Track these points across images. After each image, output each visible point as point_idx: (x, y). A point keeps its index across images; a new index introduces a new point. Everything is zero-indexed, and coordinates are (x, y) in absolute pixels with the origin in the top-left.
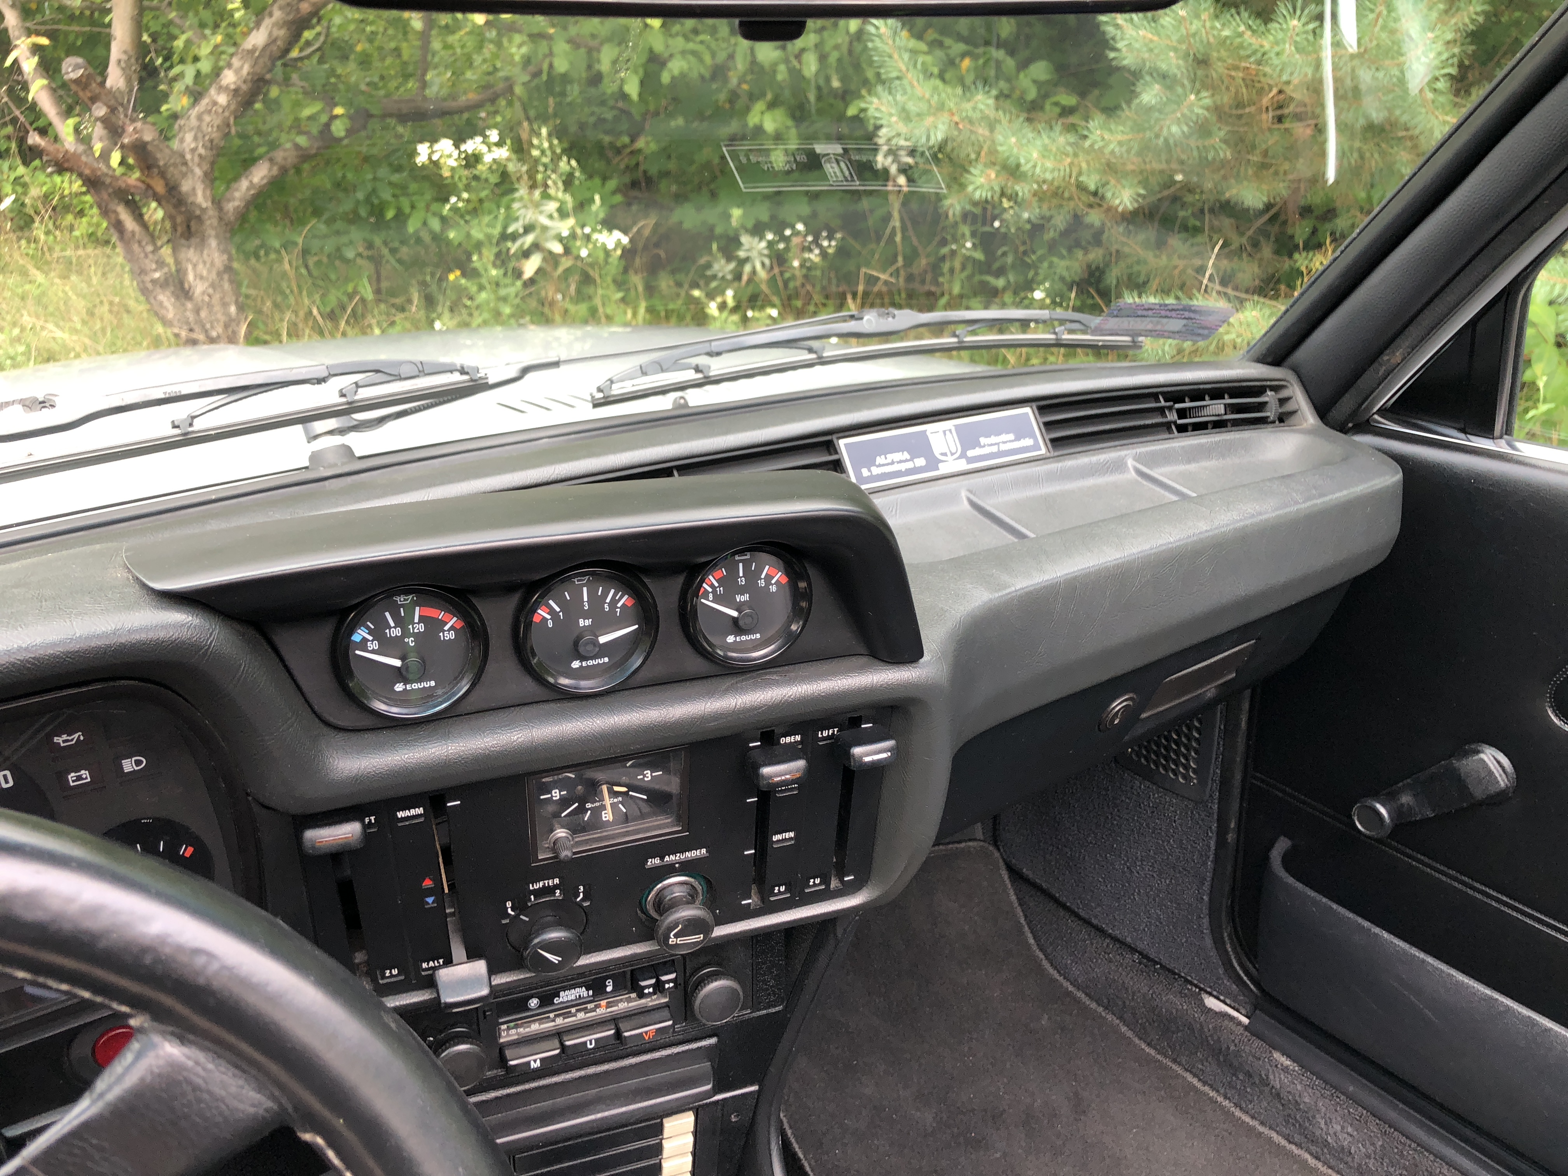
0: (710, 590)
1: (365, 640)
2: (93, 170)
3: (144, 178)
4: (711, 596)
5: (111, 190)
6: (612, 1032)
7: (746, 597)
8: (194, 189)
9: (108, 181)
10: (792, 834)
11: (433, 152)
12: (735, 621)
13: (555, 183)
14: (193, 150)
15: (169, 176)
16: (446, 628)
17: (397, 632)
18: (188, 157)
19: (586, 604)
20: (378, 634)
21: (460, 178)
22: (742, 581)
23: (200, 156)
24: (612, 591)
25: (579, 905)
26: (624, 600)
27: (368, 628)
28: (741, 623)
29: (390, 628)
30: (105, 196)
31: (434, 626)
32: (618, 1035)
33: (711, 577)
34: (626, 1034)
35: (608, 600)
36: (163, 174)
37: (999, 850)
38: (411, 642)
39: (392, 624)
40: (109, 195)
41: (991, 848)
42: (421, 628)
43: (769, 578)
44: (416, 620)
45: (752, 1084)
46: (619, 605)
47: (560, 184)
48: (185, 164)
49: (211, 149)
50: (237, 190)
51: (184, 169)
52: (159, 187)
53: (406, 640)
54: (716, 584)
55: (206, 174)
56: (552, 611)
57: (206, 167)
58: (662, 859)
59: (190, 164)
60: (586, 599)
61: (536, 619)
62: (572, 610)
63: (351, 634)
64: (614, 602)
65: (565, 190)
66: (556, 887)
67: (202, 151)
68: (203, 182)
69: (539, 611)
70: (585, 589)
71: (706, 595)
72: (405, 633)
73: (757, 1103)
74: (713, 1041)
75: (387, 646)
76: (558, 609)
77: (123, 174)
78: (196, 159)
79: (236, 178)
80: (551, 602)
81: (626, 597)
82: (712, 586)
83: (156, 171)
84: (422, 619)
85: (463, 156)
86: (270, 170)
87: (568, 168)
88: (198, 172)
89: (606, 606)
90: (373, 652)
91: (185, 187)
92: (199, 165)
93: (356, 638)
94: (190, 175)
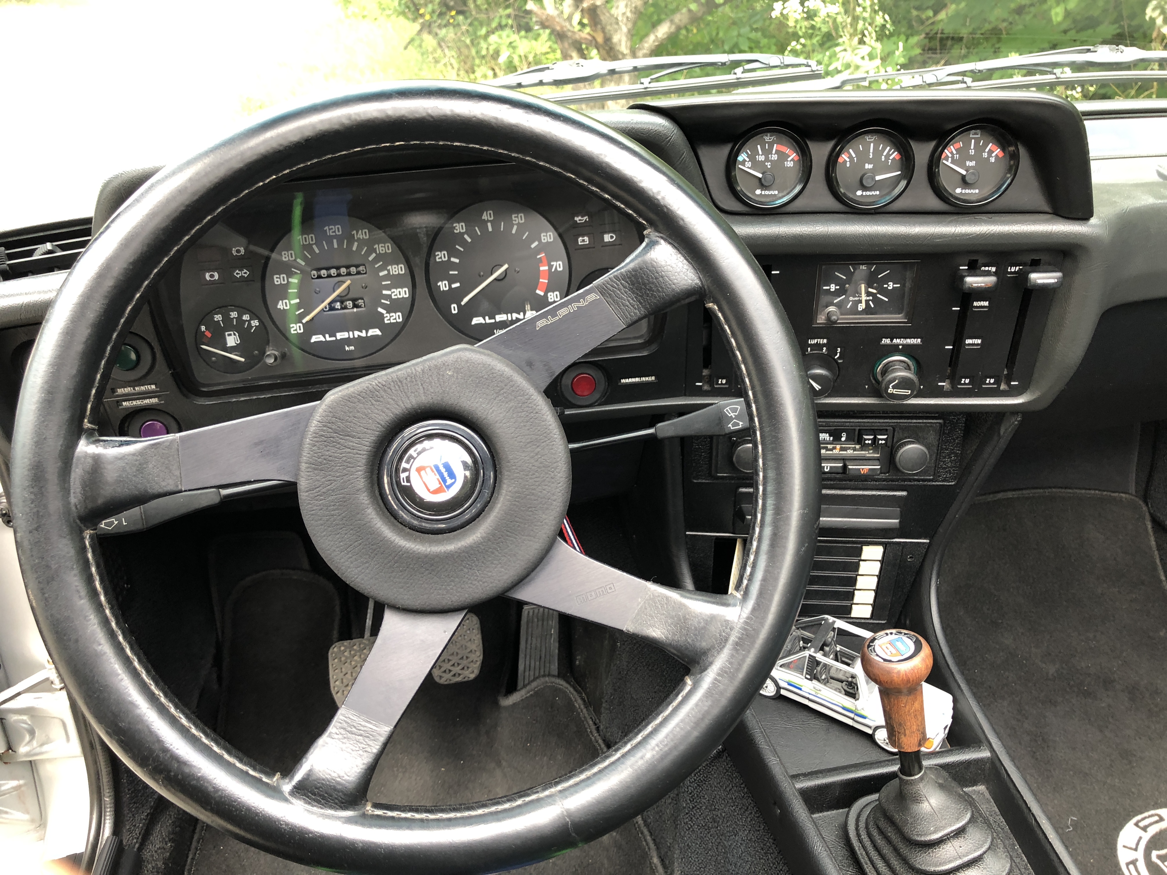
0: (950, 155)
1: (744, 161)
2: (562, 27)
3: (592, 33)
4: (950, 159)
5: (570, 41)
6: (841, 465)
7: (972, 164)
8: (620, 41)
9: (570, 34)
10: (979, 341)
11: (784, 8)
12: (963, 177)
13: (870, 34)
14: (624, 14)
15: (606, 31)
16: (789, 159)
17: (762, 158)
18: (620, 18)
19: (871, 154)
20: (752, 158)
21: (801, 28)
22: (972, 152)
23: (627, 18)
24: (888, 148)
25: (836, 361)
26: (895, 155)
27: (747, 153)
28: (967, 178)
29: (759, 155)
30: (566, 45)
31: (783, 157)
32: (845, 467)
33: (952, 147)
34: (850, 467)
35: (885, 154)
36: (603, 30)
37: (1147, 505)
38: (768, 165)
39: (760, 153)
40: (569, 44)
41: (1141, 503)
42: (775, 157)
43: (991, 152)
44: (774, 152)
45: (925, 538)
46: (891, 158)
47: (874, 35)
48: (617, 23)
49: (635, 13)
50: (646, 42)
51: (616, 26)
52: (600, 39)
53: (766, 164)
54: (955, 152)
55: (629, 31)
56: (850, 157)
57: (630, 25)
58: (892, 340)
59: (620, 23)
60: (871, 151)
61: (840, 160)
62: (863, 157)
63: (737, 156)
64: (888, 155)
65: (877, 40)
66: (824, 345)
67: (629, 14)
68: (627, 36)
69: (843, 156)
70: (872, 145)
71: (947, 158)
72: (767, 160)
73: (927, 551)
74: (904, 493)
75: (756, 165)
76: (854, 155)
77: (580, 30)
78: (625, 19)
79: (647, 35)
80: (851, 150)
81: (896, 153)
82: (952, 153)
83: (599, 27)
84: (777, 152)
85: (805, 10)
86: (670, 28)
87: (882, 21)
88: (625, 29)
89: (883, 157)
90: (748, 167)
91: (615, 39)
92: (626, 24)
93: (740, 158)
94: (619, 31)
